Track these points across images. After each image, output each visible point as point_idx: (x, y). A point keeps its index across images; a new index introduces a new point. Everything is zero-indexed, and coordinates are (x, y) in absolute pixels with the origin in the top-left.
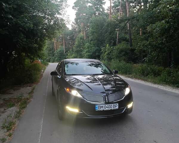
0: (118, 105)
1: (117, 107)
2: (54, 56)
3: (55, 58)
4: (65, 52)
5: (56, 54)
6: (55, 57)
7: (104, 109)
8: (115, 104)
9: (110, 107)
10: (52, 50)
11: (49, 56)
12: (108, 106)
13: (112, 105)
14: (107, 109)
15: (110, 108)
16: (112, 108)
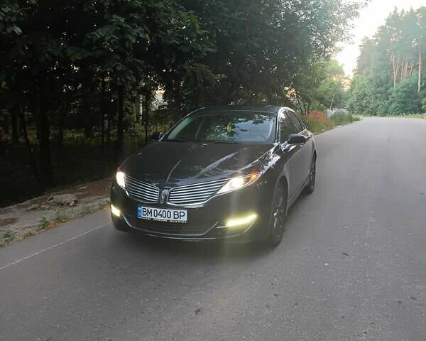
0: (186, 215)
1: (184, 219)
2: (388, 99)
3: (390, 104)
4: (422, 89)
5: (394, 95)
6: (389, 101)
7: (153, 217)
8: (179, 211)
9: (167, 215)
10: (387, 83)
11: (376, 98)
12: (161, 213)
13: (172, 211)
14: (159, 218)
15: (167, 218)
16: (172, 219)
